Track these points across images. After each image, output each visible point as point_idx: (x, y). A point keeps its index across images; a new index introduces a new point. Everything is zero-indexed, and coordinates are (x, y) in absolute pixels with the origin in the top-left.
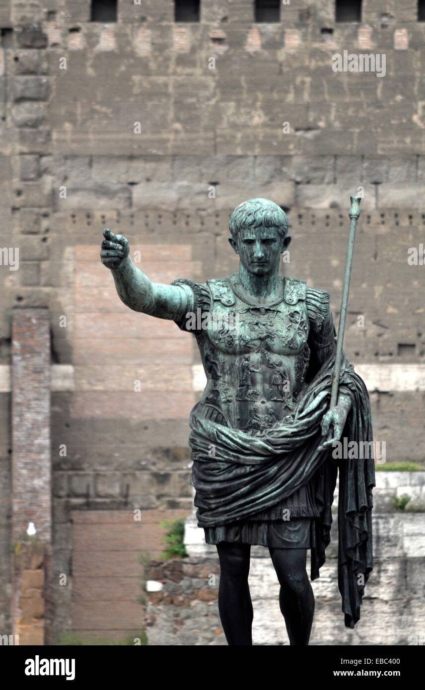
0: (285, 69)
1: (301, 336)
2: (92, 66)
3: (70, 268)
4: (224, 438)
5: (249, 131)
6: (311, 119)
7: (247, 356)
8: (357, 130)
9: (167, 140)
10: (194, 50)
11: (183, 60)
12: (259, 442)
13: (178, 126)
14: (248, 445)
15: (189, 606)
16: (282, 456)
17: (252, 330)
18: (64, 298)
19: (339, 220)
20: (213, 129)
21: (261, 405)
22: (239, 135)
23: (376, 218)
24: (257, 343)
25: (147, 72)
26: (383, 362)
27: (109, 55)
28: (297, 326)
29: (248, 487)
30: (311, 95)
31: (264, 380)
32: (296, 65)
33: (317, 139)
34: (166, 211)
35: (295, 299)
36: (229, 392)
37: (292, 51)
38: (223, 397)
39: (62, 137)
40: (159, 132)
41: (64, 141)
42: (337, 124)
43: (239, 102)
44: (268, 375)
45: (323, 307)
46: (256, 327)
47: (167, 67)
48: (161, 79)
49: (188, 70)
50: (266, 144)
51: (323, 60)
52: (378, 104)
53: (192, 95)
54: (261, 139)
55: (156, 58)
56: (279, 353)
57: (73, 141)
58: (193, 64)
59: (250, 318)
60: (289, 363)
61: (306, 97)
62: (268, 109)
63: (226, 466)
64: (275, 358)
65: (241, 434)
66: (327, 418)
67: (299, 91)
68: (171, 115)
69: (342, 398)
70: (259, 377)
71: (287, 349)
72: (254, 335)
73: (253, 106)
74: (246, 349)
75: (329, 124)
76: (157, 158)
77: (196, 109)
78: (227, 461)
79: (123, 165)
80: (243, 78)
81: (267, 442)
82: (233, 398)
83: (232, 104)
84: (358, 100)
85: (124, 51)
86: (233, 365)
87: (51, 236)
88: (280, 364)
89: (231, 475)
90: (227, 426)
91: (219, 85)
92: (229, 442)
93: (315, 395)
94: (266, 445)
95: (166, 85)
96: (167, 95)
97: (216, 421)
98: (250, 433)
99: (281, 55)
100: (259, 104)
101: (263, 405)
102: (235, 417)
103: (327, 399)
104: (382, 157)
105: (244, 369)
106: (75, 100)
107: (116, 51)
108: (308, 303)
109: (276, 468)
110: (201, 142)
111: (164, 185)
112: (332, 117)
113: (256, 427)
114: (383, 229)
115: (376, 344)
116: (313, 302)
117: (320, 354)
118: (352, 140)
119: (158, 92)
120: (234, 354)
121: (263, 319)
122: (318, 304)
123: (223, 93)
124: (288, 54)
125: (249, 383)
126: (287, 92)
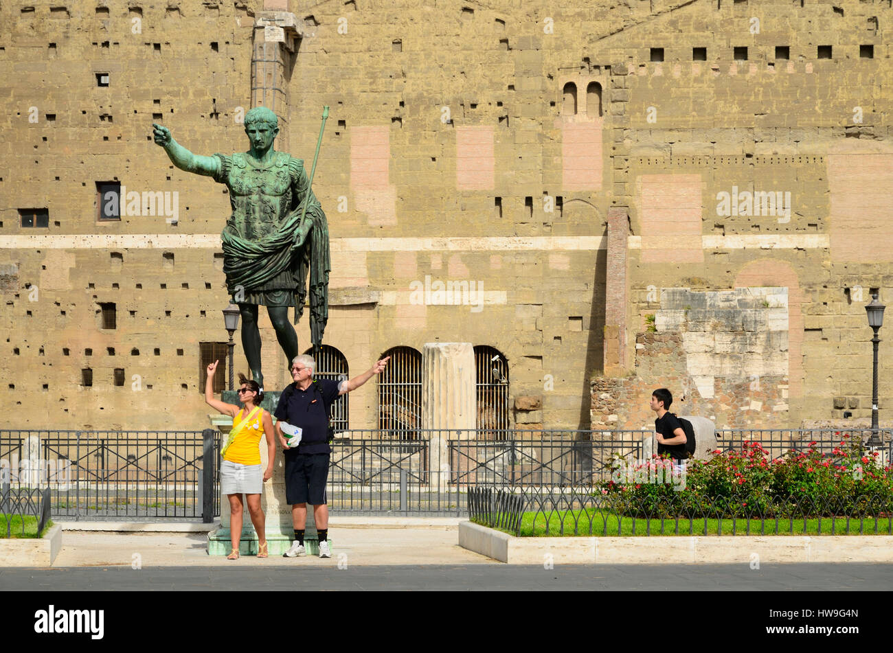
0: (750, 84)
1: (282, 185)
2: (650, 84)
3: (639, 186)
4: (236, 244)
5: (731, 116)
6: (763, 109)
7: (250, 196)
8: (786, 114)
9: (689, 121)
10: (702, 75)
11: (696, 80)
12: (255, 246)
13: (694, 113)
14: (249, 248)
15: (657, 356)
16: (269, 254)
17: (254, 182)
18: (636, 203)
19: (778, 161)
20: (713, 115)
21: (258, 225)
22: (726, 118)
23: (797, 160)
24: (257, 189)
25: (679, 87)
26: (800, 233)
27: (660, 78)
28: (280, 180)
29: (250, 271)
30: (763, 97)
31: (261, 211)
32: (755, 82)
33: (765, 119)
34: (688, 157)
35: (282, 164)
36: (241, 217)
37: (753, 75)
38: (237, 221)
39: (636, 120)
40: (685, 117)
41: (636, 122)
42: (776, 112)
43: (725, 101)
44: (262, 208)
45: (298, 169)
46: (256, 180)
47: (689, 84)
48: (686, 90)
49: (700, 85)
50: (739, 122)
51: (769, 79)
52: (797, 101)
53: (702, 98)
54: (737, 119)
55: (683, 79)
56: (269, 195)
57: (641, 122)
58: (702, 82)
59: (254, 175)
60: (276, 201)
61: (760, 98)
62: (741, 104)
63: (238, 259)
64: (266, 198)
65: (246, 241)
66: (296, 232)
67: (756, 95)
68: (691, 108)
69: (307, 221)
70: (257, 209)
71: (274, 193)
72: (254, 185)
73: (733, 103)
74: (250, 193)
75: (772, 111)
76: (684, 130)
77: (704, 104)
78: (238, 257)
79: (667, 134)
80: (728, 89)
81: (261, 246)
82: (243, 221)
83: (723, 102)
84: (787, 99)
85: (667, 76)
86: (242, 202)
87: (630, 170)
88: (269, 201)
89: (240, 265)
90: (239, 237)
91: (715, 92)
92: (238, 245)
93: (292, 219)
94: (259, 248)
95: (689, 93)
96: (689, 98)
97: (234, 234)
98: (251, 240)
99: (748, 77)
100: (736, 102)
101: (259, 225)
102: (244, 232)
103: (298, 221)
104: (800, 128)
105: (248, 204)
106: (643, 101)
107: (663, 76)
108: (290, 166)
109: (266, 261)
110: (707, 122)
111: (687, 143)
112: (774, 108)
113: (255, 237)
114: (801, 165)
115: (796, 224)
116: (293, 166)
117: (299, 196)
118: (784, 120)
119: (685, 97)
120: (243, 195)
121: (261, 175)
122: (295, 167)
123: (717, 96)
124: (751, 76)
125: (252, 212)
126: (751, 95)
